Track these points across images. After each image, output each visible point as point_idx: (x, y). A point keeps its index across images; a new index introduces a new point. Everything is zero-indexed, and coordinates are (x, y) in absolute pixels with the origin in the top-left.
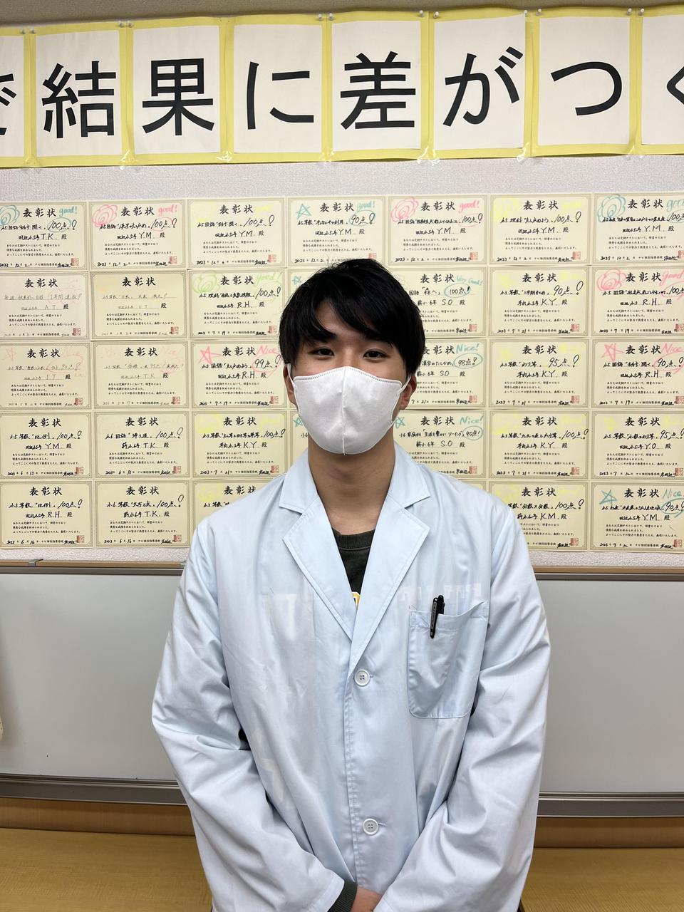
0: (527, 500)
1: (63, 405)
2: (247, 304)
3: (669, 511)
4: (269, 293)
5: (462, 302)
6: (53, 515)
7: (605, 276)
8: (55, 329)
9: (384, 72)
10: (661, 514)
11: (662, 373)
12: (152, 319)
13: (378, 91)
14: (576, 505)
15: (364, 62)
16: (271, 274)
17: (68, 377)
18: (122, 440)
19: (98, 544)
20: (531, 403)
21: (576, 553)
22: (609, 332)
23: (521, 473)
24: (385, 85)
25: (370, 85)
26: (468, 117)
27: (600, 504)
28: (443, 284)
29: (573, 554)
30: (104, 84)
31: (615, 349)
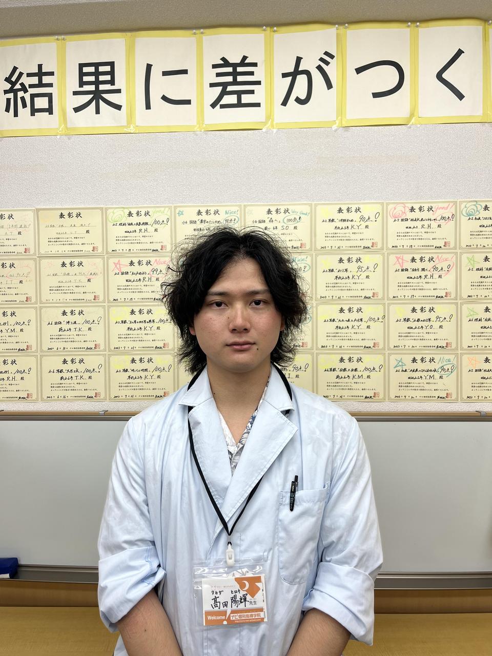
0: (343, 366)
1: (18, 302)
2: (146, 230)
3: (443, 373)
4: (161, 222)
5: (295, 228)
6: (11, 379)
7: (395, 209)
8: (12, 249)
9: (239, 69)
10: (437, 375)
11: (436, 276)
12: (80, 241)
13: (235, 83)
14: (377, 369)
15: (226, 63)
16: (163, 209)
17: (21, 282)
18: (59, 326)
19: (42, 399)
20: (345, 298)
21: (378, 403)
22: (398, 247)
23: (338, 347)
24: (240, 78)
25: (230, 79)
26: (298, 100)
27: (395, 367)
28: (282, 216)
29: (376, 404)
30: (46, 80)
31: (402, 259)
